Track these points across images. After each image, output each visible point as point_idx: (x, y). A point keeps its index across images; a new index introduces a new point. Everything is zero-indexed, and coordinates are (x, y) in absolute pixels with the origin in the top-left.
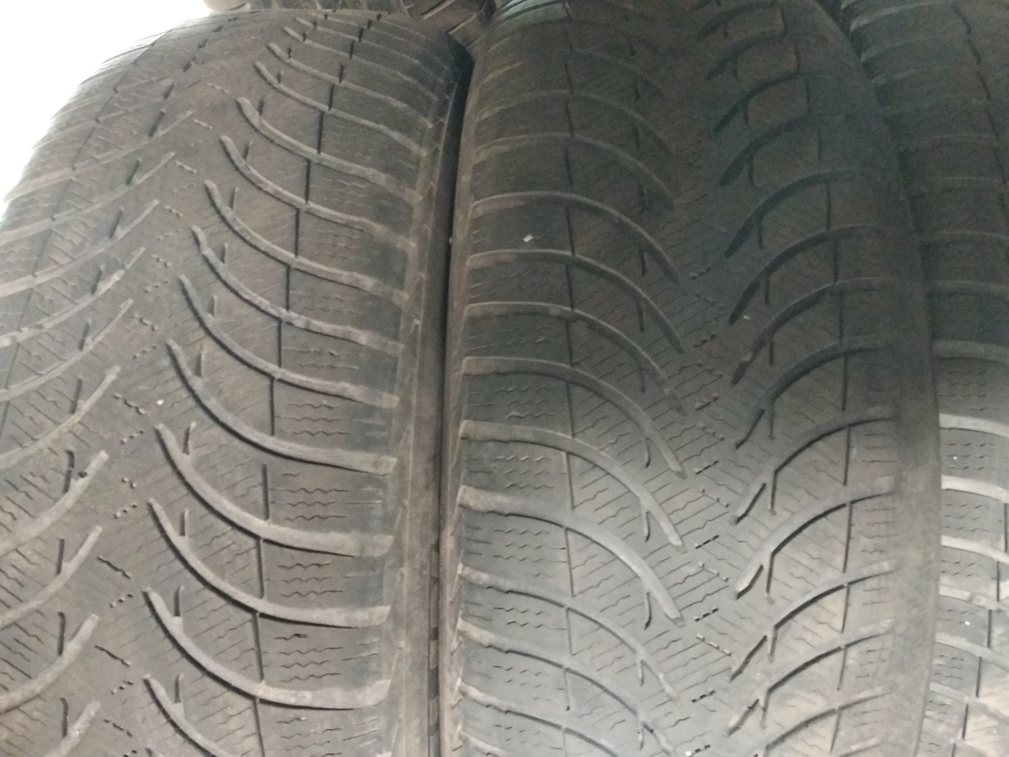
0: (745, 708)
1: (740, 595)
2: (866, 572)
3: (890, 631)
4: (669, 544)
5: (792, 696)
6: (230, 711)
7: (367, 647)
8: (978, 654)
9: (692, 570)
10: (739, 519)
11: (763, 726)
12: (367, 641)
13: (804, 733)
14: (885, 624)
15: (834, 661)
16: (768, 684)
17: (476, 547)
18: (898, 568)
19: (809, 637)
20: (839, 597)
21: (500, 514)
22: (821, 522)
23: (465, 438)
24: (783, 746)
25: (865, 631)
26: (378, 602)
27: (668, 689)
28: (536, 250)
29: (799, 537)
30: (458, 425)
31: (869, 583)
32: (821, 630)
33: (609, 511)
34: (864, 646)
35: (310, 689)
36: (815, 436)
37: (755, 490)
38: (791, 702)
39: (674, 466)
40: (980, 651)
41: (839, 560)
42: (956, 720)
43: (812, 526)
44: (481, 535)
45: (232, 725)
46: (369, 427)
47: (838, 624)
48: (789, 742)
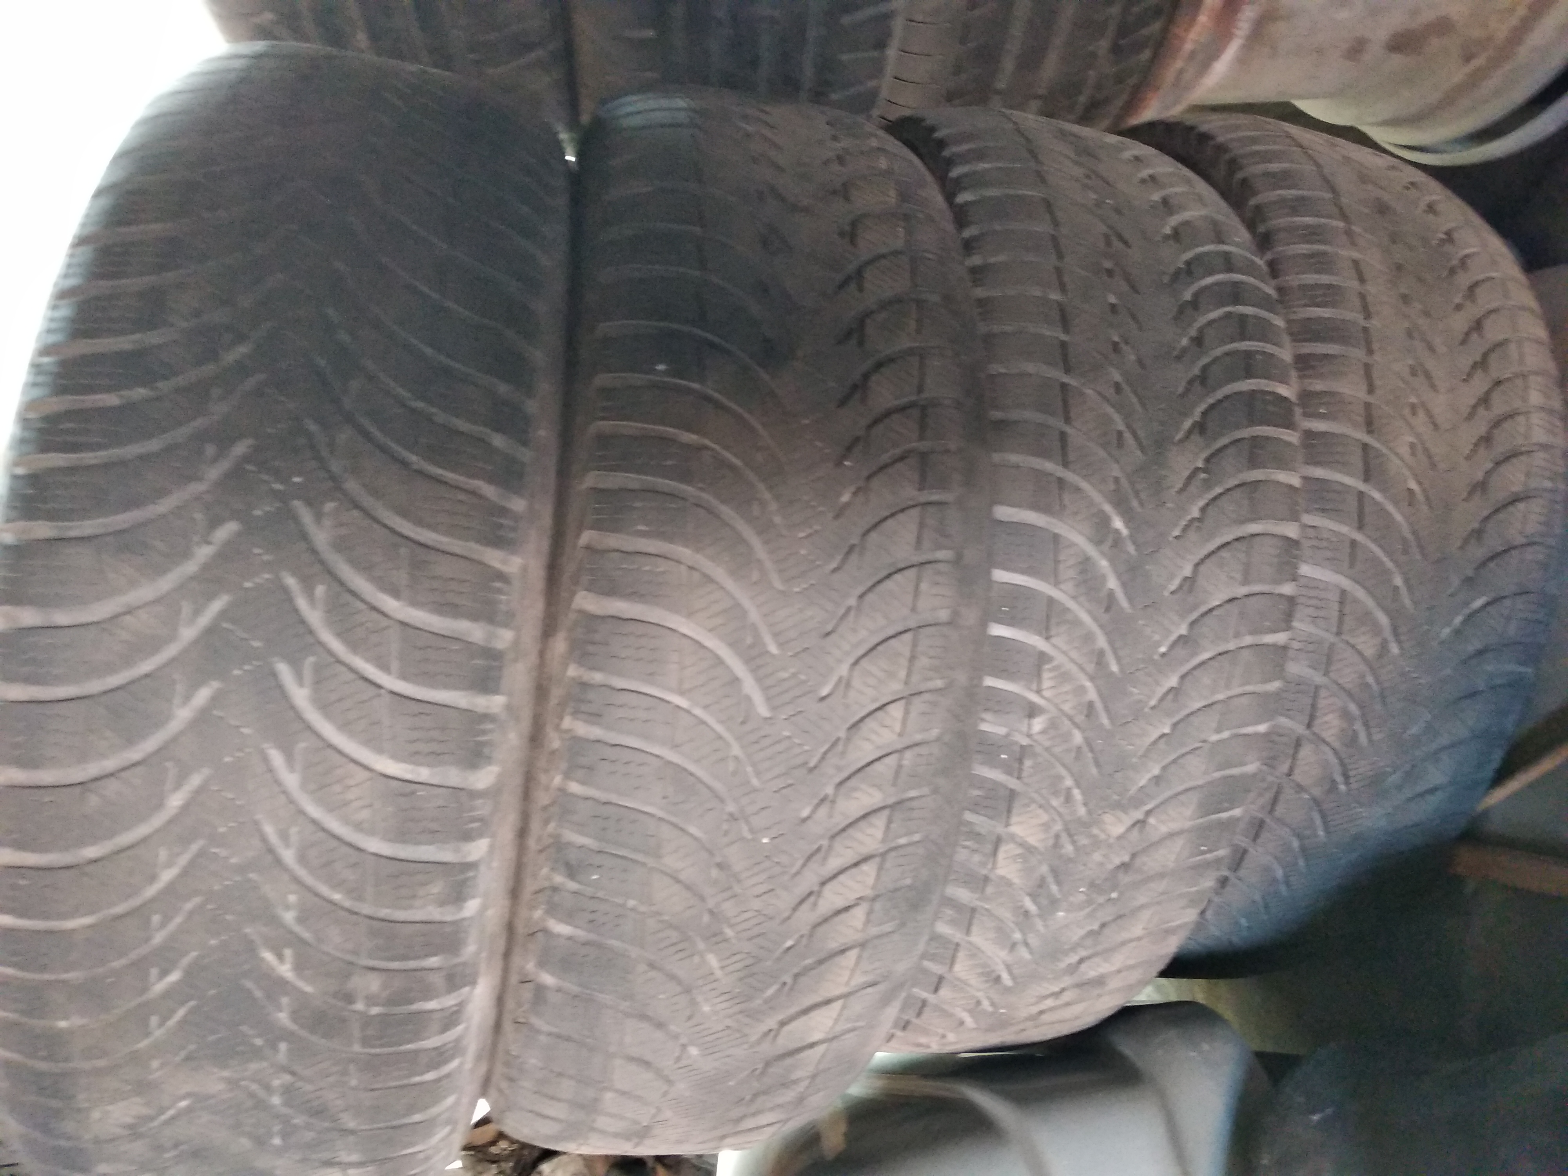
0: (816, 801)
1: (823, 699)
2: (923, 687)
3: (938, 739)
4: (767, 652)
5: (855, 789)
6: (352, 782)
7: (484, 732)
8: (1012, 786)
9: (784, 675)
10: (828, 634)
11: (830, 816)
12: (482, 727)
13: (863, 824)
14: (935, 732)
15: (891, 760)
16: (837, 780)
17: (591, 648)
18: (949, 686)
19: (874, 737)
20: (900, 705)
21: (620, 618)
22: (893, 642)
23: (588, 548)
24: (845, 834)
25: (918, 737)
26: (496, 691)
27: (755, 782)
28: (666, 379)
29: (875, 652)
30: (578, 536)
31: (926, 697)
32: (885, 732)
33: (719, 621)
34: (917, 750)
35: (429, 765)
36: (893, 569)
37: (842, 611)
38: (856, 794)
39: (778, 585)
40: (1012, 783)
41: (902, 674)
42: (989, 848)
43: (885, 645)
44: (597, 637)
45: (350, 796)
46: (501, 526)
47: (898, 727)
48: (851, 831)
